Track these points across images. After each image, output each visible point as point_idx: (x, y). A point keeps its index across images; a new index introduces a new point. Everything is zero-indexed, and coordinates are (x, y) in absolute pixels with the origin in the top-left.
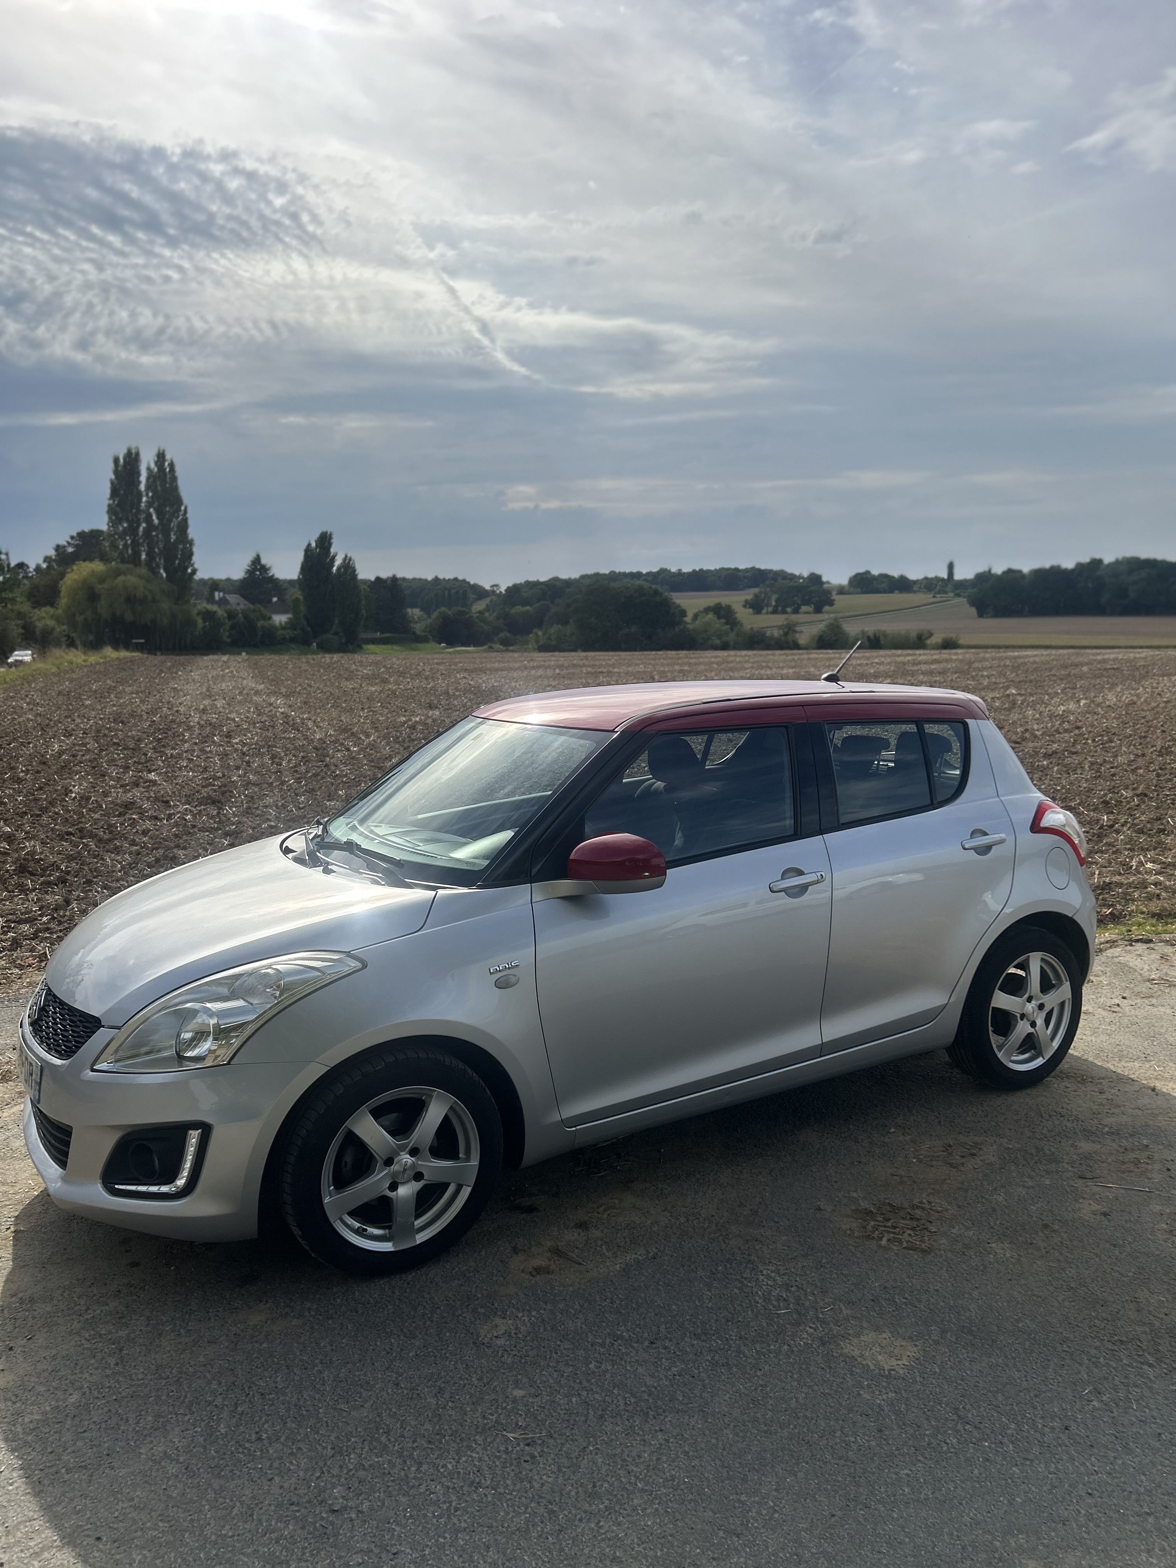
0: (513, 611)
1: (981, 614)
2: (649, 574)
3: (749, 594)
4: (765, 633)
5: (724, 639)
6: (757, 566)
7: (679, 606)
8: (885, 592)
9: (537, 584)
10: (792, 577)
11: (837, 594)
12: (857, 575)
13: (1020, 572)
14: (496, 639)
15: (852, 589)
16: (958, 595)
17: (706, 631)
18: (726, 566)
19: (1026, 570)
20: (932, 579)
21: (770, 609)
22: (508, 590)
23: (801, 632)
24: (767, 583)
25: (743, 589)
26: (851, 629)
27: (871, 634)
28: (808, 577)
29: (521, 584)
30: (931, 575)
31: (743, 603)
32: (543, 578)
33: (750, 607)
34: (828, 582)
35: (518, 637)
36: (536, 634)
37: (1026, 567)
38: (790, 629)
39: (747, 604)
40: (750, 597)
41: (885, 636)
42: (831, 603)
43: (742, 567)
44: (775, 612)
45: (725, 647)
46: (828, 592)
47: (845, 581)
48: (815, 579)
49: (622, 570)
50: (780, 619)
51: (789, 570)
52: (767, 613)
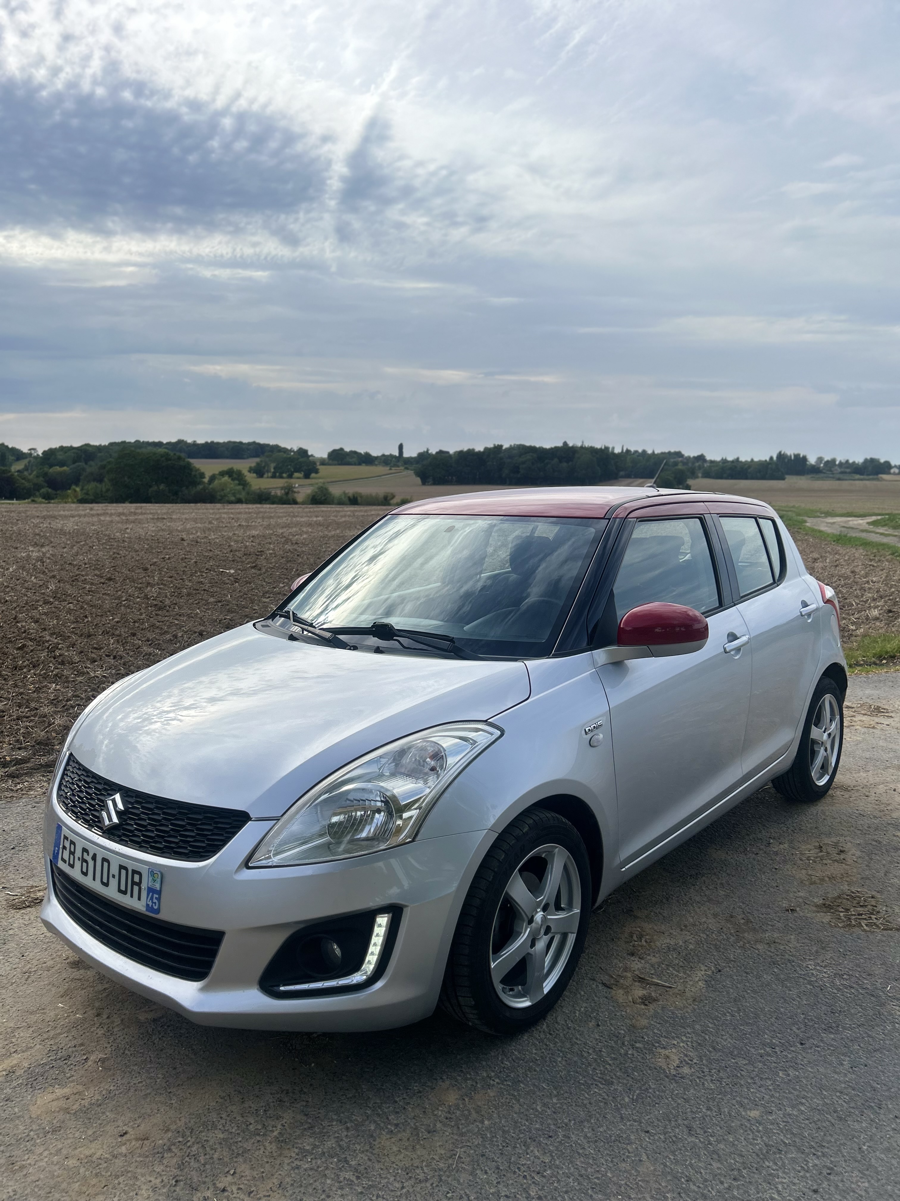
0: (51, 470)
1: (424, 482)
2: (169, 444)
3: (252, 462)
4: (270, 493)
5: (238, 496)
6: (258, 441)
7: (199, 470)
8: (355, 464)
9: (71, 448)
10: (285, 450)
11: (320, 465)
12: (334, 451)
13: (448, 453)
14: (37, 494)
15: (331, 462)
16: (407, 468)
17: (223, 490)
18: (233, 440)
19: (452, 452)
20: (388, 456)
21: (270, 474)
22: (44, 453)
23: (298, 492)
24: (266, 454)
25: (248, 458)
26: (336, 491)
27: (351, 495)
28: (297, 451)
29: (56, 449)
30: (387, 453)
31: (248, 469)
32: (77, 444)
33: (254, 473)
34: (312, 456)
35: (58, 492)
36: (75, 491)
37: (452, 449)
38: (289, 490)
39: (251, 470)
40: (253, 465)
41: (361, 497)
42: (317, 471)
43: (245, 441)
44: (274, 476)
45: (239, 501)
46: (314, 463)
47: (325, 456)
48: (303, 452)
49: (146, 440)
50: (280, 482)
51: (283, 445)
52: (268, 477)
